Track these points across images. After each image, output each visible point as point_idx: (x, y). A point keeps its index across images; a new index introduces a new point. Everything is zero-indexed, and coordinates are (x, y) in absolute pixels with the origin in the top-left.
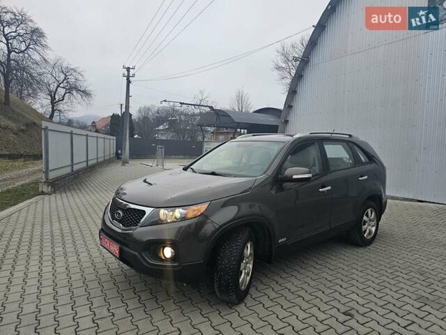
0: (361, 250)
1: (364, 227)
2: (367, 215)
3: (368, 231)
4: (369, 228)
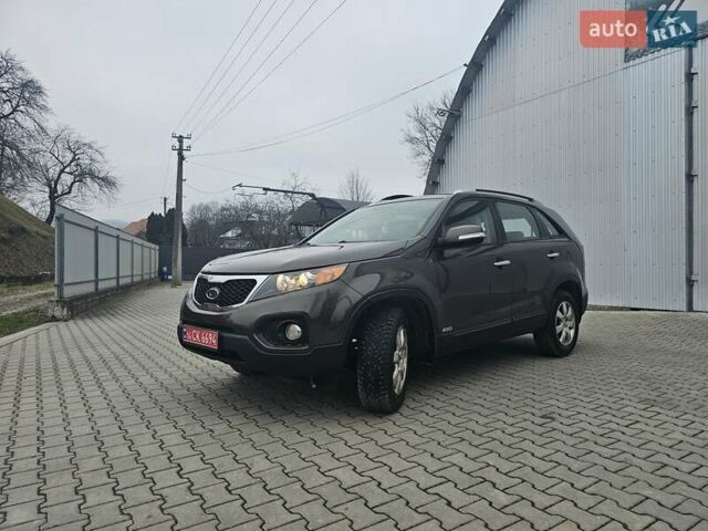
1: (559, 328)
2: (561, 310)
3: (564, 334)
4: (565, 330)
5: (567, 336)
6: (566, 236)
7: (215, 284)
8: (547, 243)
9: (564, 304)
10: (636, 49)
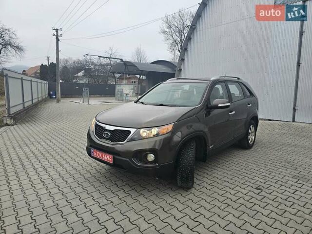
0: (247, 151)
1: (249, 137)
2: (250, 129)
3: (251, 139)
4: (251, 137)
5: (251, 141)
6: (253, 95)
7: (108, 130)
8: (247, 100)
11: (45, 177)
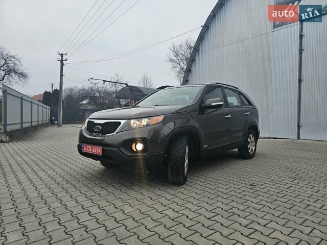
1: (249, 146)
2: (250, 138)
5: (252, 149)
6: (252, 105)
7: (98, 124)
8: (244, 108)
9: (251, 135)
10: (278, 23)
11: (33, 177)
